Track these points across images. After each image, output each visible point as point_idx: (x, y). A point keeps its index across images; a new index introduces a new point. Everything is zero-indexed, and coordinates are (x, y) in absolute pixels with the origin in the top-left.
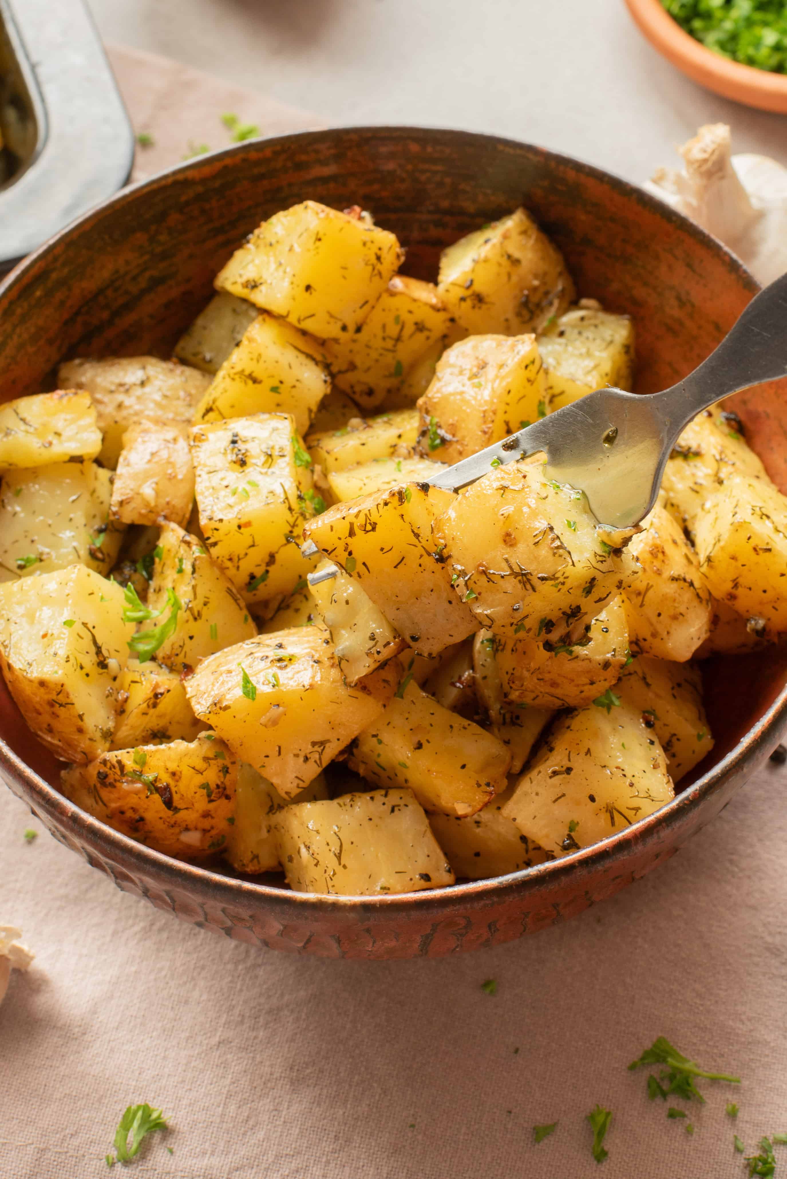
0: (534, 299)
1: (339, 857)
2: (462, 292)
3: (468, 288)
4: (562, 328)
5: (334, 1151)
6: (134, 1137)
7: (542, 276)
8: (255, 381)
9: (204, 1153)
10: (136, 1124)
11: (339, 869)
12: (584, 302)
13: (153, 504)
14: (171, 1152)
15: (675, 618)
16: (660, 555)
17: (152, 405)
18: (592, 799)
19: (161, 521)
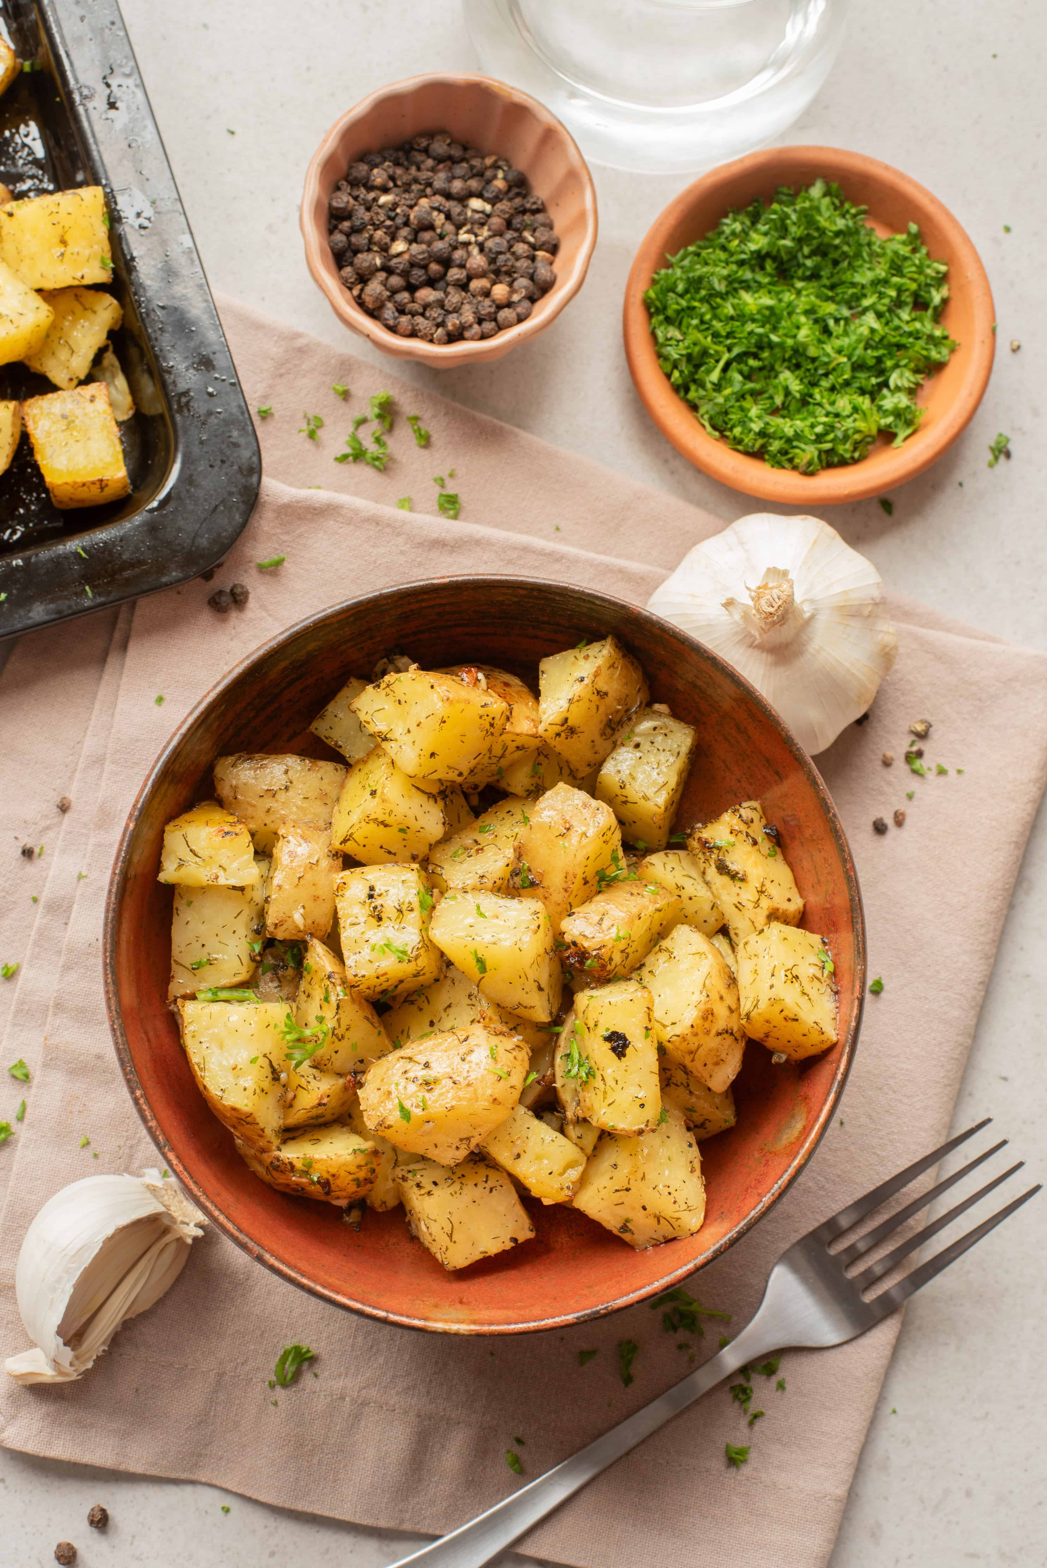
0: (617, 719)
1: (450, 1236)
2: (558, 729)
3: (562, 725)
4: (637, 739)
5: (435, 1373)
6: (290, 1368)
7: (624, 700)
8: (386, 826)
9: (340, 1376)
10: (290, 1358)
11: (450, 1245)
12: (657, 707)
13: (302, 928)
14: (316, 1376)
15: (716, 1064)
16: (710, 1017)
17: (294, 809)
18: (644, 1208)
19: (308, 938)
